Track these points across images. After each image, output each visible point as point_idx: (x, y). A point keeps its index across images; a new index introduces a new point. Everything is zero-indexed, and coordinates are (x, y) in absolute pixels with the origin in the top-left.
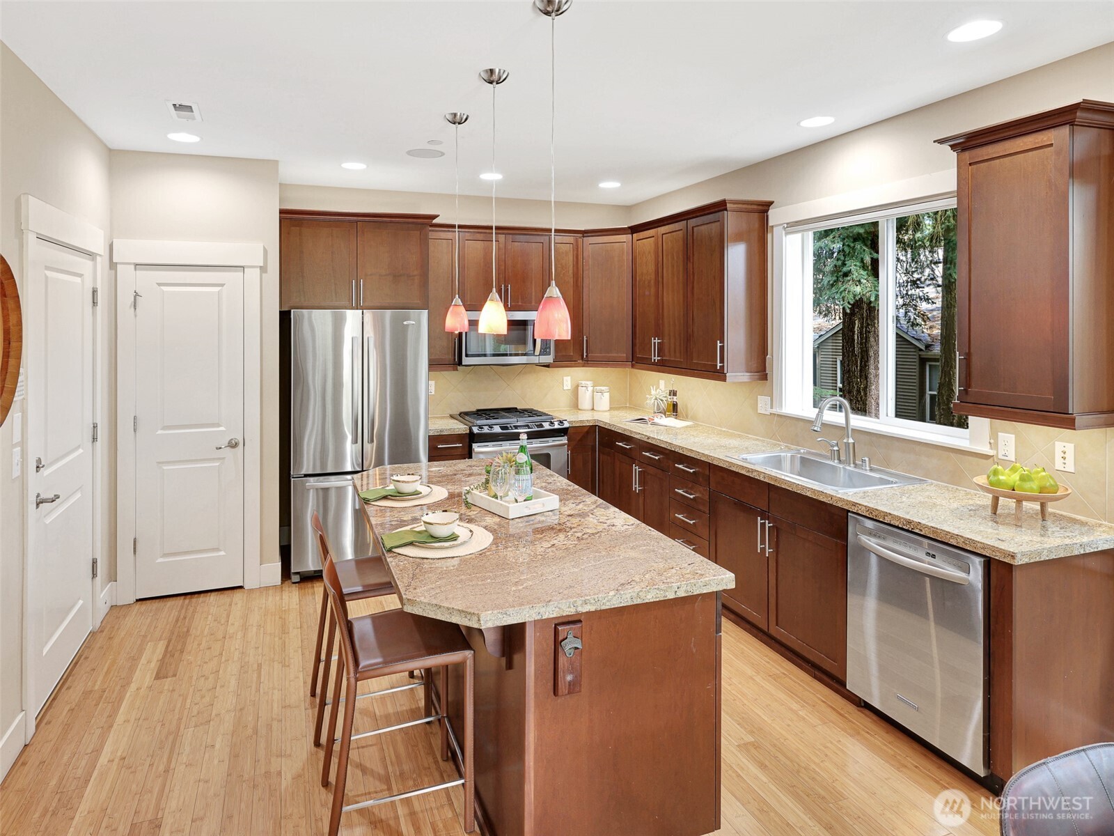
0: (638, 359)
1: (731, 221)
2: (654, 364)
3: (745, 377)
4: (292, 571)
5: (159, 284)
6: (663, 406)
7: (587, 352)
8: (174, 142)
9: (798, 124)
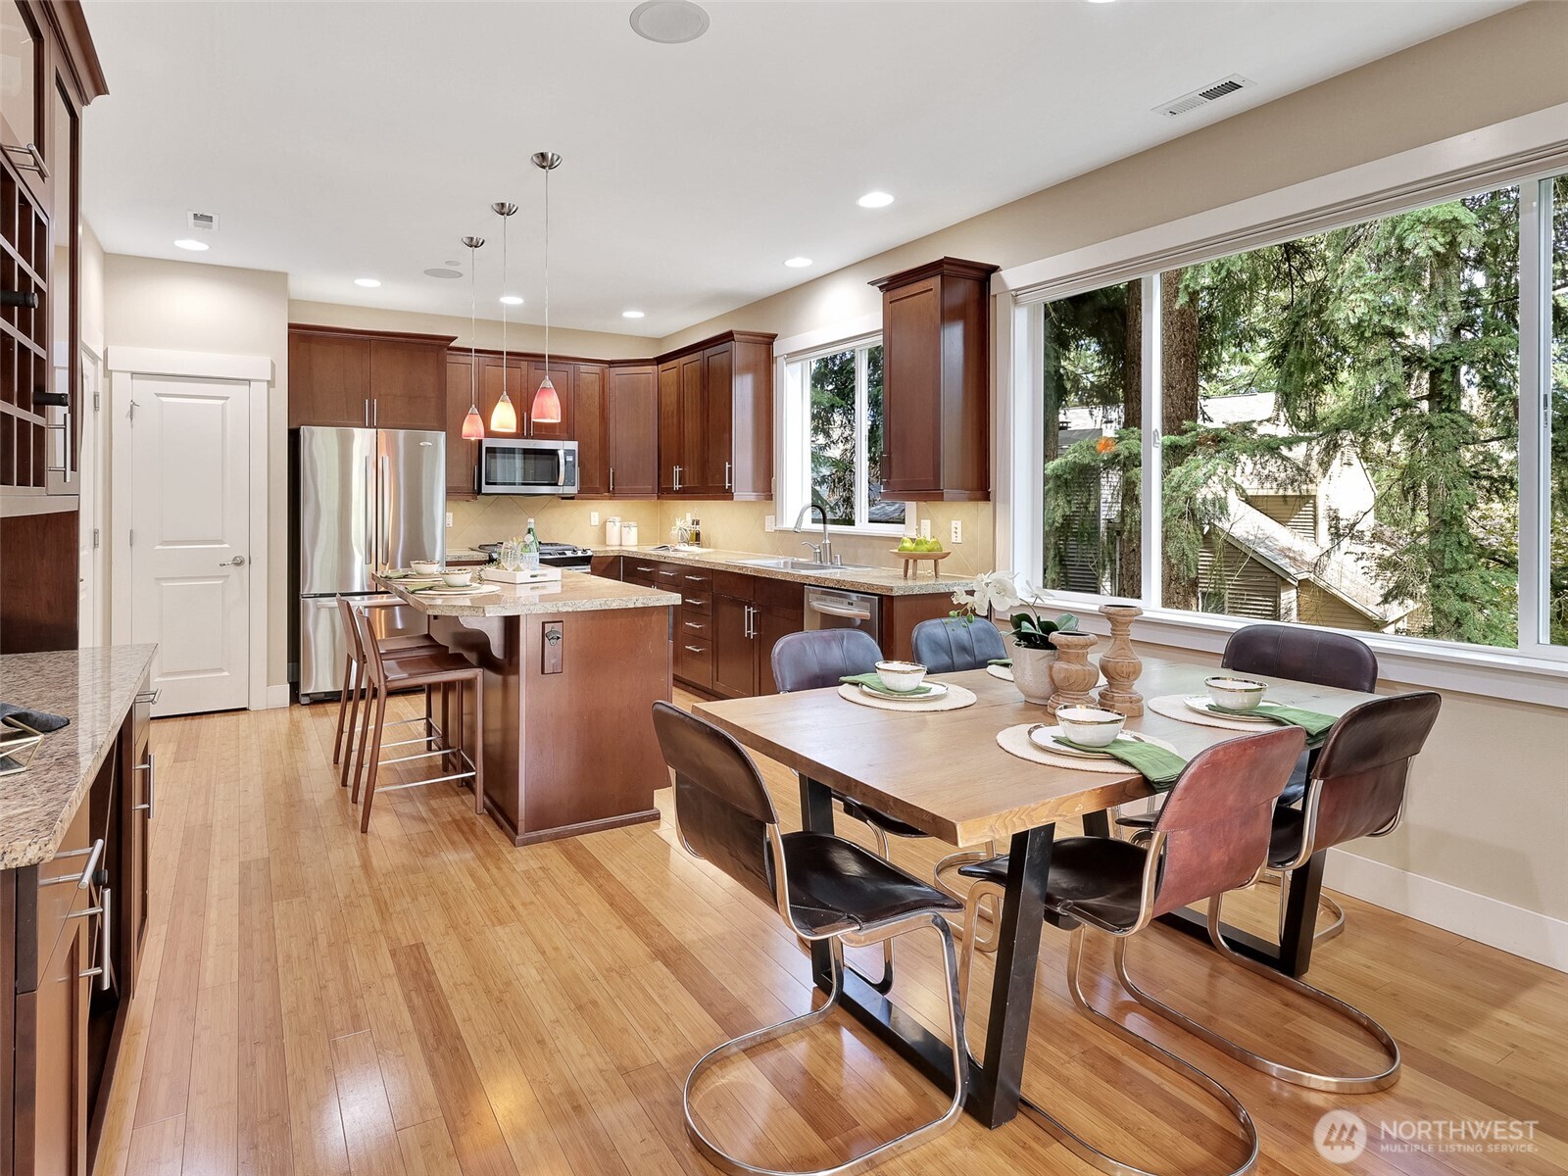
0: (664, 491)
1: (739, 352)
2: (677, 492)
3: (752, 496)
4: (302, 692)
5: (158, 395)
6: (687, 536)
7: (613, 485)
8: (183, 250)
9: (783, 263)
